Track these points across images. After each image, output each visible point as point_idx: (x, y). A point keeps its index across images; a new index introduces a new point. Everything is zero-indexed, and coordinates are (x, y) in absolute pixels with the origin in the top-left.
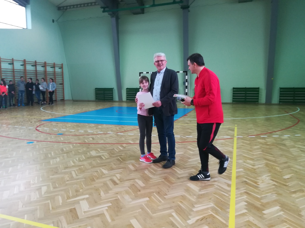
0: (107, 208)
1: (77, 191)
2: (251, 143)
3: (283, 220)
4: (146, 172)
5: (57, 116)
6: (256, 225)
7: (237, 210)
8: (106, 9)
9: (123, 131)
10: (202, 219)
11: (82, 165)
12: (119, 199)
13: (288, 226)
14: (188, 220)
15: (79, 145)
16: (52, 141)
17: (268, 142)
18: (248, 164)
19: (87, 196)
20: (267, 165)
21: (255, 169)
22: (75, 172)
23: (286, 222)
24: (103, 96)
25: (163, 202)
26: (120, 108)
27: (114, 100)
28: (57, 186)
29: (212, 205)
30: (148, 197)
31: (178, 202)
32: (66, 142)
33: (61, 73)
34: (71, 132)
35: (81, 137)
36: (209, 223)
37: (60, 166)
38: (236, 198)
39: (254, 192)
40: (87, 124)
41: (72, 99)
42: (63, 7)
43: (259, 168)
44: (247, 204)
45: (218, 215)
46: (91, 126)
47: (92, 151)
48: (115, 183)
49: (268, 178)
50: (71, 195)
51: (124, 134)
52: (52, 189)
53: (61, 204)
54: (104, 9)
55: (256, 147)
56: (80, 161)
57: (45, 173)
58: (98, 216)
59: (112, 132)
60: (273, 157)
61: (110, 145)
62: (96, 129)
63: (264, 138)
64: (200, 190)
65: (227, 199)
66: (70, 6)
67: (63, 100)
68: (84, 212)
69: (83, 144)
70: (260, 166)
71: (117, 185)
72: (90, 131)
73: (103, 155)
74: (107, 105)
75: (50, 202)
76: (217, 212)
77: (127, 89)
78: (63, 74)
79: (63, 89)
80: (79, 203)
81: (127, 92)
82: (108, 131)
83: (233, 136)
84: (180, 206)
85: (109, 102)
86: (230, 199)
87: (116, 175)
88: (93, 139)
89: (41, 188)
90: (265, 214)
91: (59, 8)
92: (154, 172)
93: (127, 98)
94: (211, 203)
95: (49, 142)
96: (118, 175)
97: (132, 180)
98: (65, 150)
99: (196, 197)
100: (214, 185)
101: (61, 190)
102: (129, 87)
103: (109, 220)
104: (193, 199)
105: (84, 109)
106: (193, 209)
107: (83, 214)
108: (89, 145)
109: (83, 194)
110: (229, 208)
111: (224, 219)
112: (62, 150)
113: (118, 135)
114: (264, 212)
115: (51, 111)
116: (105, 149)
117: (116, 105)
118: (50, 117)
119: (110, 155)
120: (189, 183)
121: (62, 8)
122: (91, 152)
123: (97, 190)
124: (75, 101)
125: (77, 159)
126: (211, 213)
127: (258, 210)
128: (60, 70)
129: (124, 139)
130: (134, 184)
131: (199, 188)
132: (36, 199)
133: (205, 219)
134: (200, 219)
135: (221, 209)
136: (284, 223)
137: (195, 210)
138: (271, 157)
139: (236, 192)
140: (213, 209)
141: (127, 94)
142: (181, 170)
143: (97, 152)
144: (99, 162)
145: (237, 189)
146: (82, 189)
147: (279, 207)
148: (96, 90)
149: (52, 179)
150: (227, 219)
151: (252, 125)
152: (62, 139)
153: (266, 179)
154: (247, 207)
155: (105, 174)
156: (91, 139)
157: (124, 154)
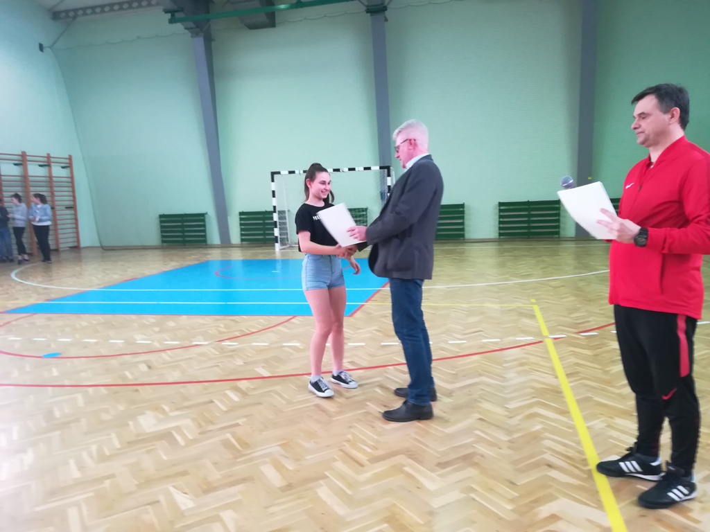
4: (323, 492)
5: (53, 296)
8: (178, 15)
9: (237, 334)
16: (21, 383)
24: (181, 234)
26: (226, 264)
27: (209, 242)
32: (67, 383)
33: (69, 180)
34: (86, 346)
35: (114, 362)
40: (133, 317)
42: (67, 12)
46: (145, 321)
47: (144, 414)
51: (241, 346)
54: (172, 15)
56: (103, 458)
59: (206, 340)
66: (84, 9)
67: (76, 248)
69: (119, 386)
72: (141, 339)
73: (178, 429)
74: (191, 257)
77: (241, 214)
78: (72, 182)
81: (242, 222)
82: (194, 337)
83: (539, 334)
85: (197, 248)
88: (149, 367)
91: (56, 15)
105: (130, 270)
108: (137, 390)
113: (222, 350)
115: (40, 279)
116: (186, 404)
117: (215, 255)
118: (32, 301)
121: (63, 15)
122: (141, 419)
124: (109, 250)
125: (94, 448)
128: (64, 173)
129: (240, 362)
141: (243, 227)
143: (161, 416)
144: (165, 458)
148: (163, 219)
152: (55, 372)
155: (183, 515)
156: (143, 368)
157: (244, 420)
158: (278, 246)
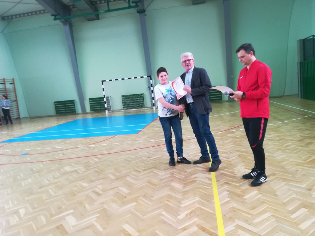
0: (95, 219)
1: (59, 208)
2: (222, 138)
3: (262, 202)
4: (128, 179)
5: (16, 136)
6: (240, 209)
7: (221, 200)
8: (57, 17)
9: (95, 142)
10: (191, 213)
11: (59, 182)
12: (106, 208)
13: (268, 206)
14: (178, 216)
15: (49, 162)
16: (17, 163)
17: (237, 136)
18: (223, 157)
19: (72, 211)
20: (240, 156)
21: (230, 161)
22: (53, 190)
23: (265, 203)
24: (64, 109)
25: (151, 204)
26: (85, 120)
27: (77, 112)
28: (36, 206)
29: (198, 199)
30: (135, 202)
31: (166, 202)
32: (34, 161)
33: (13, 89)
34: (37, 151)
35: (49, 154)
36: (198, 215)
37: (34, 186)
38: (218, 189)
39: (233, 182)
40: (52, 140)
41: (28, 116)
42: (8, 17)
43: (233, 159)
44: (228, 192)
45: (205, 207)
46: (57, 141)
47: (66, 166)
48: (98, 194)
49: (242, 167)
50: (54, 213)
51: (97, 146)
52: (31, 210)
53: (45, 223)
54: (55, 17)
55: (227, 141)
56: (55, 178)
57: (19, 196)
58: (88, 227)
59: (83, 145)
60: (244, 148)
61: (83, 158)
62: (64, 144)
63: (233, 133)
64: (184, 187)
65: (210, 191)
66: (16, 15)
67: (18, 118)
68: (73, 226)
69: (54, 161)
70: (234, 158)
71: (101, 196)
72: (57, 147)
73: (79, 169)
74: (70, 119)
75: (32, 223)
76: (203, 204)
77: (90, 99)
78: (15, 90)
79: (18, 106)
80: (65, 219)
81: (91, 103)
82: (78, 145)
84: (168, 205)
85: (72, 115)
86: (212, 191)
87: (97, 186)
88: (64, 155)
89: (18, 212)
90: (246, 199)
91: (3, 18)
92: (136, 178)
93: (91, 109)
94: (196, 198)
95: (14, 164)
96: (100, 186)
97: (115, 189)
98: (35, 169)
99: (181, 194)
100: (196, 180)
101: (42, 210)
102: (91, 98)
103: (101, 230)
104: (179, 196)
105: (45, 125)
106: (181, 206)
107: (72, 228)
108: (61, 161)
109: (66, 210)
110: (213, 199)
111: (211, 210)
112: (32, 170)
113: (89, 148)
114: (245, 197)
115: (8, 131)
116: (80, 163)
117: (80, 117)
118: (8, 138)
119: (86, 168)
120: (172, 183)
121: (6, 18)
122: (65, 168)
123: (81, 203)
124: (33, 118)
125: (51, 176)
126: (198, 206)
127: (239, 197)
128: (11, 86)
129: (97, 150)
130: (118, 192)
131: (182, 186)
132: (15, 223)
133: (194, 212)
134: (189, 213)
135: (207, 201)
136: (264, 204)
137: (182, 206)
138: (242, 148)
139: (217, 184)
140: (199, 202)
141: (91, 105)
142: (163, 172)
143: (72, 167)
144: (76, 176)
145: (217, 181)
146: (64, 205)
147: (257, 191)
148: (56, 104)
149: (28, 201)
150: (214, 209)
151: (220, 122)
152: (28, 159)
153: (241, 168)
154: (229, 196)
155: (85, 187)
156: (61, 155)
157: (101, 165)
158: (107, 111)
